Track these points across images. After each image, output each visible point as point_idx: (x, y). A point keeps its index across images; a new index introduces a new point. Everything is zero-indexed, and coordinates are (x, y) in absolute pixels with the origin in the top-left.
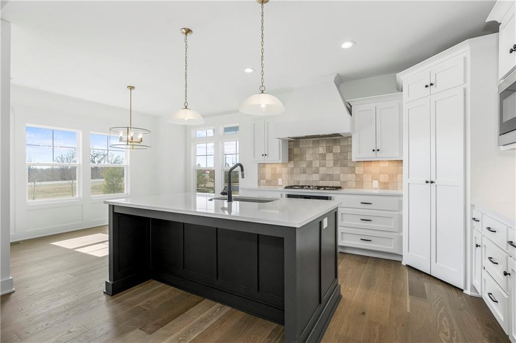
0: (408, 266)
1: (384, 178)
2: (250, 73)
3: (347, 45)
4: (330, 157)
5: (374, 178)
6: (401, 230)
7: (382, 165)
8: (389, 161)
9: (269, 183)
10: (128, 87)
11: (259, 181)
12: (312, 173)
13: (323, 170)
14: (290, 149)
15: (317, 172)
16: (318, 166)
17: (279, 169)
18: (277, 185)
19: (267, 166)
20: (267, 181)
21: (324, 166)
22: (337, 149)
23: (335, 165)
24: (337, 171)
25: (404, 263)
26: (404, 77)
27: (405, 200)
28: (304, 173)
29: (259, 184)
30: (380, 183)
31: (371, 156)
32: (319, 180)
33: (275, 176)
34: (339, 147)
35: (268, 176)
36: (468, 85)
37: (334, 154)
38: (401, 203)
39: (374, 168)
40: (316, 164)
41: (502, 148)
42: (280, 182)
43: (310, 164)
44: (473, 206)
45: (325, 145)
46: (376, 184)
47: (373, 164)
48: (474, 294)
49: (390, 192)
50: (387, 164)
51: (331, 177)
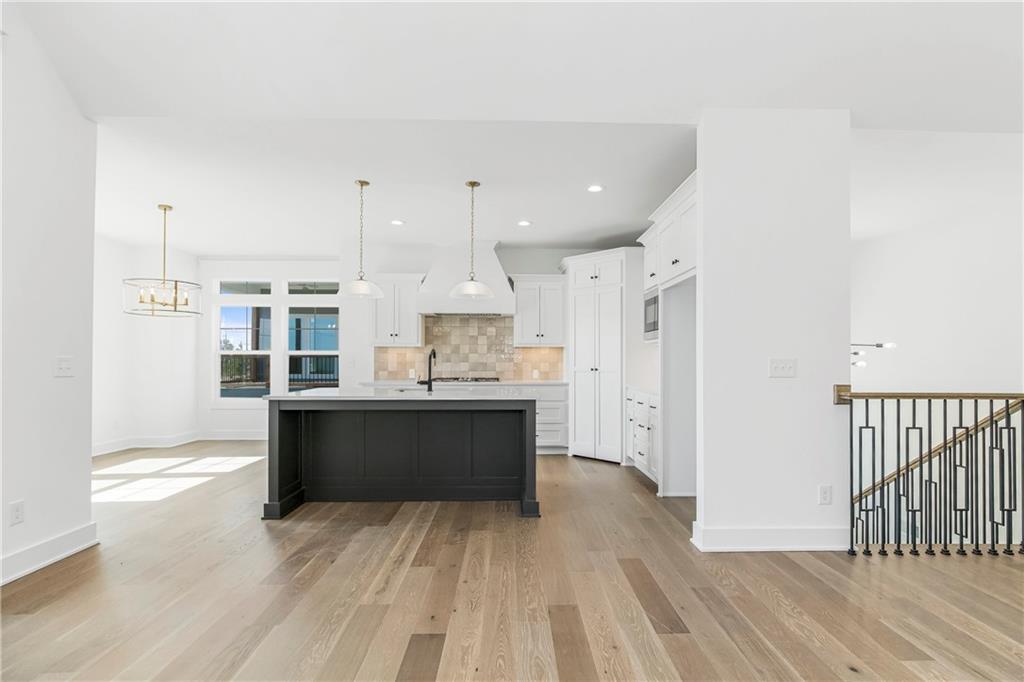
0: (575, 456)
1: (544, 367)
2: (398, 226)
3: (524, 223)
4: (482, 340)
5: (534, 368)
6: (567, 421)
7: (543, 352)
8: (551, 348)
9: (393, 375)
10: (160, 206)
11: (376, 373)
12: (461, 361)
13: (473, 357)
14: (427, 328)
15: (466, 359)
16: (467, 351)
17: (409, 356)
18: (406, 378)
19: (390, 351)
20: (390, 373)
21: (476, 352)
22: (491, 330)
23: (489, 349)
24: (491, 358)
25: (570, 455)
26: (574, 263)
27: (571, 388)
28: (448, 361)
29: (377, 377)
30: (541, 373)
31: (534, 341)
32: (470, 370)
33: (404, 366)
34: (494, 330)
35: (392, 365)
36: (624, 285)
37: (488, 338)
38: (567, 392)
39: (534, 356)
40: (465, 349)
41: (647, 342)
42: (412, 374)
43: (456, 350)
44: (627, 388)
45: (476, 325)
46: (536, 374)
47: (533, 351)
48: (629, 464)
49: (551, 382)
50: (547, 351)
51: (484, 366)
